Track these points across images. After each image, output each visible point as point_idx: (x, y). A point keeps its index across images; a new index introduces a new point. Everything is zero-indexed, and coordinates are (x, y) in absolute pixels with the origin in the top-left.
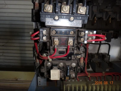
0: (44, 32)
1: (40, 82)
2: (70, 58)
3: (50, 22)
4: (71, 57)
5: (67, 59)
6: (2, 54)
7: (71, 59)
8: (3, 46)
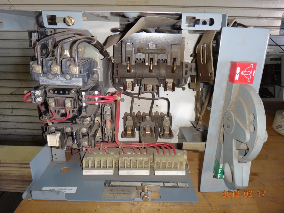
0: (38, 93)
1: (55, 155)
2: (74, 122)
3: (44, 81)
4: (76, 120)
5: (70, 123)
6: (11, 110)
7: (76, 123)
8: (11, 94)
